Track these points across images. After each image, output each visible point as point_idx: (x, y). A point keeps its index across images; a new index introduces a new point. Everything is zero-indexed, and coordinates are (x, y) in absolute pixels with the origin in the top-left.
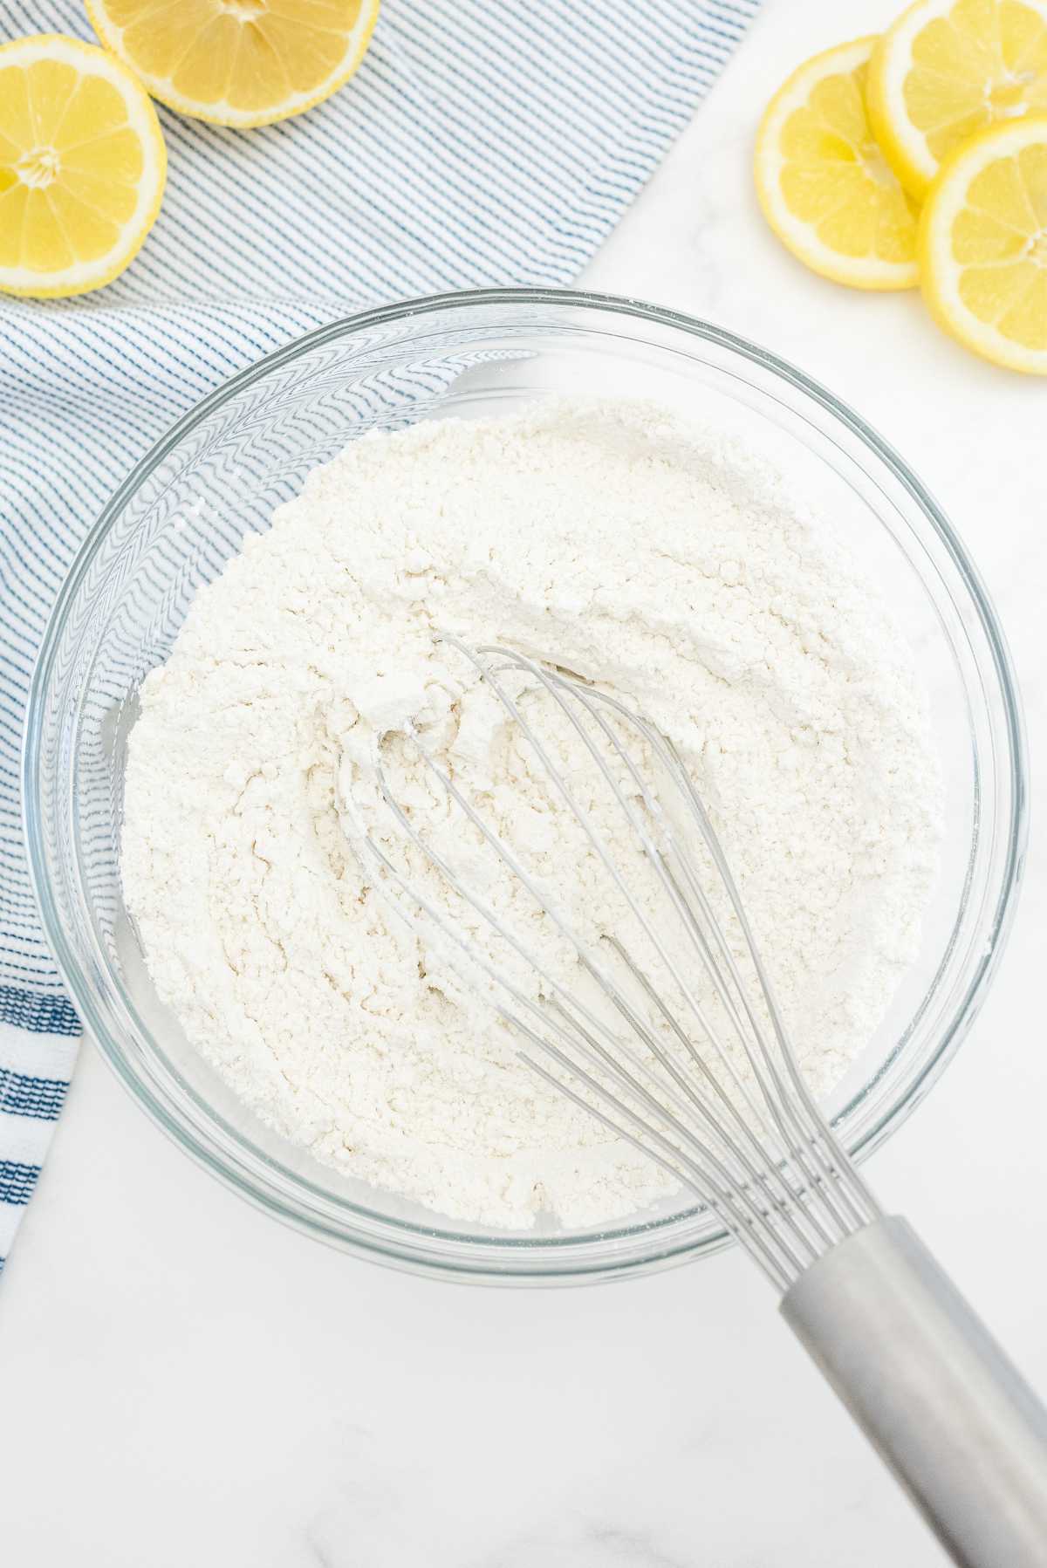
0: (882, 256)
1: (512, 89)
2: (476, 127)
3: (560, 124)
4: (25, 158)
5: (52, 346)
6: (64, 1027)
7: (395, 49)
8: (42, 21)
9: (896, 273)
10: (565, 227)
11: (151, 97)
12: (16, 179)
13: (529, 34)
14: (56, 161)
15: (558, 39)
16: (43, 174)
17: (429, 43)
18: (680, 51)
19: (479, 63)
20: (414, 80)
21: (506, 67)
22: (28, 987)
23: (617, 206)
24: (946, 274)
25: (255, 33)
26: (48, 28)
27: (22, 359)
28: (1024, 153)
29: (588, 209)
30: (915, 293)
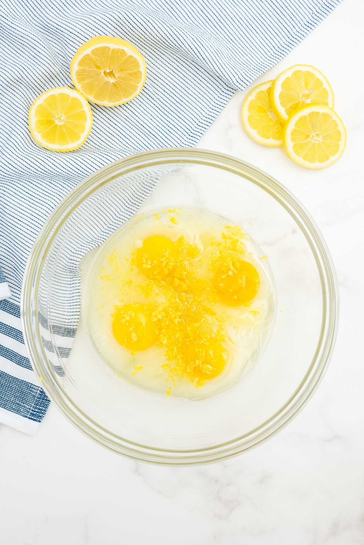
0: (274, 139)
1: (179, 96)
2: (169, 106)
3: (191, 106)
4: (56, 118)
6: (70, 335)
7: (149, 85)
9: (277, 142)
12: (54, 122)
13: (184, 83)
14: (65, 118)
15: (192, 84)
16: (61, 121)
19: (171, 89)
20: (154, 93)
21: (178, 91)
22: (62, 326)
23: (204, 130)
24: (290, 144)
25: (114, 84)
27: (56, 169)
28: (310, 114)
29: (197, 130)
30: (282, 147)
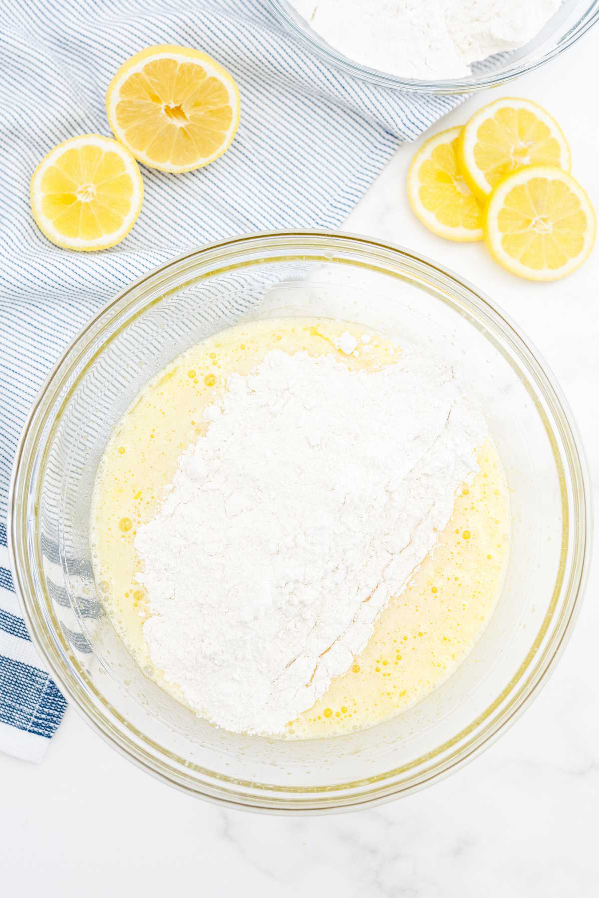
0: (465, 227)
1: (299, 157)
2: (281, 174)
4: (79, 190)
5: (94, 274)
7: (245, 137)
8: (86, 128)
9: (472, 234)
10: (321, 222)
11: (137, 161)
12: (76, 198)
13: (307, 133)
14: (94, 190)
15: (321, 136)
16: (88, 196)
17: (262, 135)
18: (377, 144)
20: (253, 151)
23: (344, 214)
24: (496, 236)
25: (184, 132)
26: (88, 131)
27: (80, 280)
28: (530, 182)
30: (482, 242)
